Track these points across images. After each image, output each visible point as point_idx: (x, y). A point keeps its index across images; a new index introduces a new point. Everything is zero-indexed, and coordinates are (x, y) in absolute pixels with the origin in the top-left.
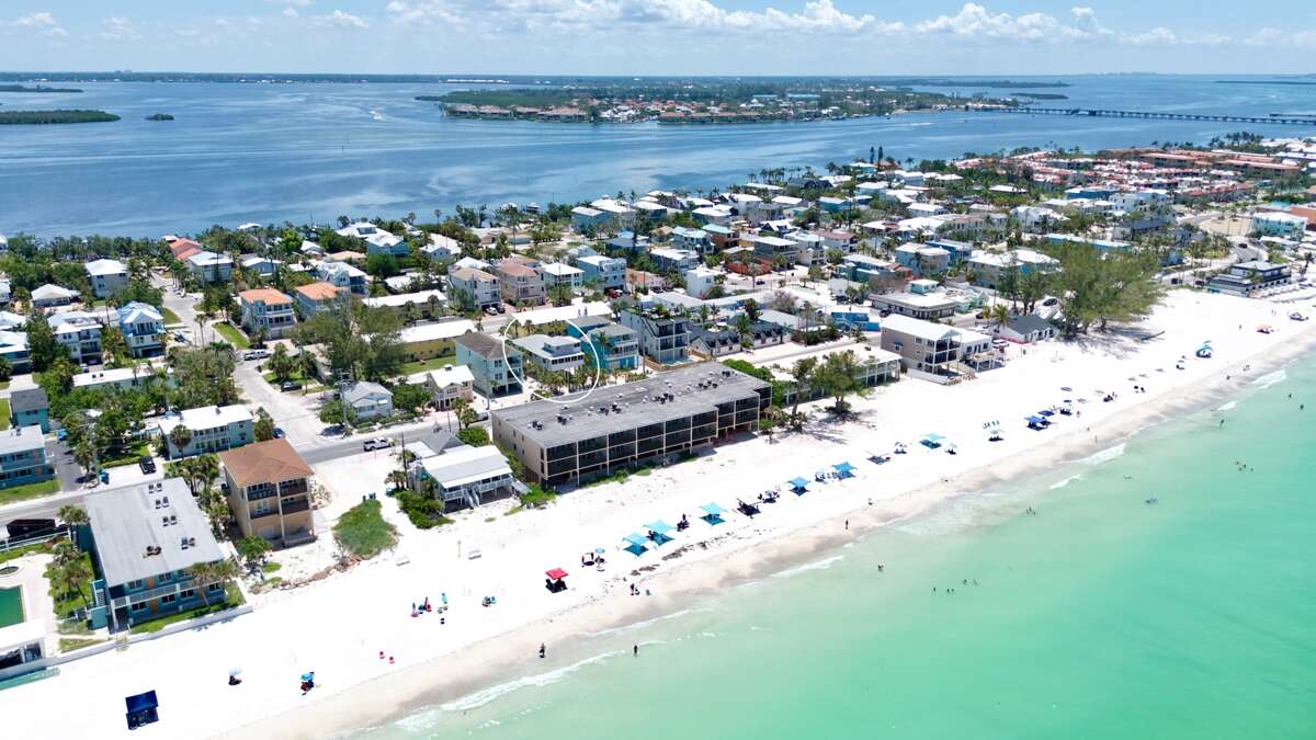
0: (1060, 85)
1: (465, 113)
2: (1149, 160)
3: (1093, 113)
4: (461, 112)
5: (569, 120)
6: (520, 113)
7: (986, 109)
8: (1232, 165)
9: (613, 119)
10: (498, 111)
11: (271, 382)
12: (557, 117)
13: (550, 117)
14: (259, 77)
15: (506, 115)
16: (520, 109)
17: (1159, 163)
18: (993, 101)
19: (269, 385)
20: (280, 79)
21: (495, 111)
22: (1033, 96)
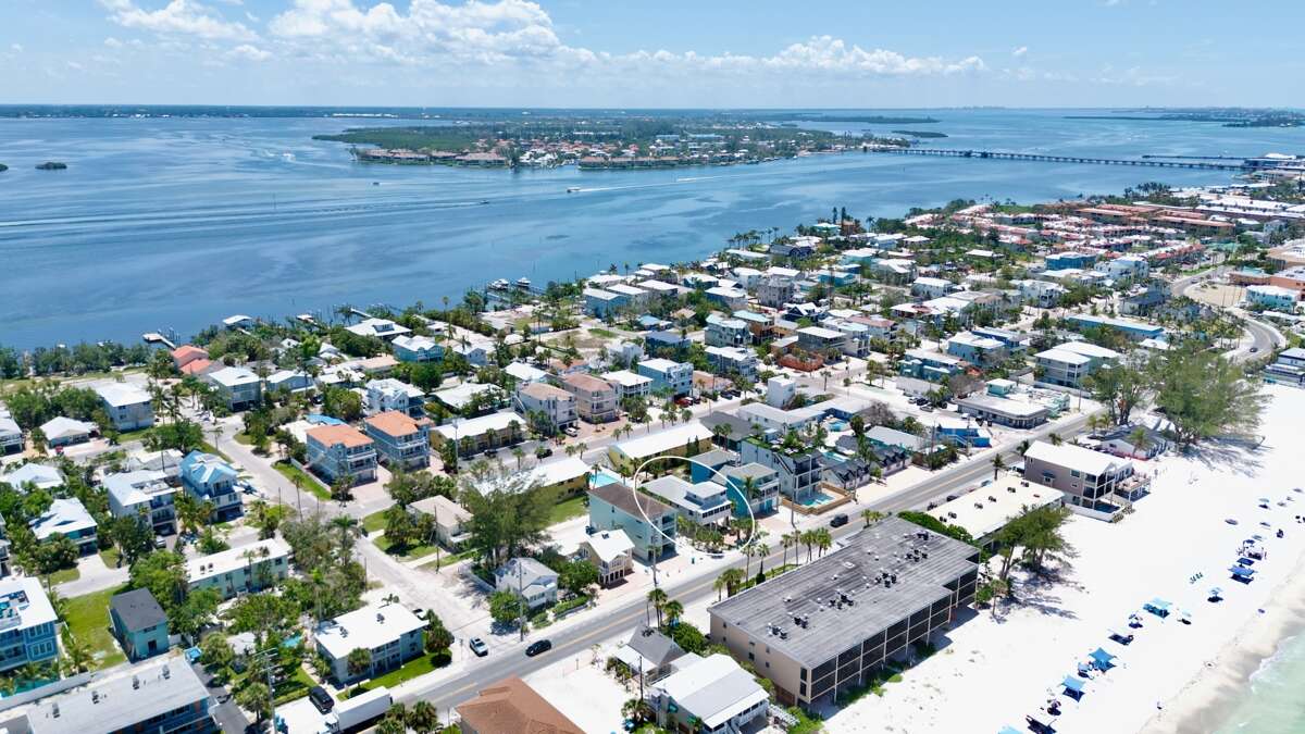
0: (929, 121)
1: (378, 157)
2: (1086, 215)
3: (985, 155)
4: (375, 157)
5: (489, 165)
6: (436, 158)
7: (883, 151)
8: (1167, 221)
9: (534, 164)
10: (413, 156)
11: (388, 552)
12: (475, 162)
13: (468, 162)
14: (130, 111)
15: (422, 160)
16: (434, 154)
17: (1097, 218)
18: (885, 142)
19: (388, 556)
20: (155, 112)
21: (410, 156)
22: (916, 134)
